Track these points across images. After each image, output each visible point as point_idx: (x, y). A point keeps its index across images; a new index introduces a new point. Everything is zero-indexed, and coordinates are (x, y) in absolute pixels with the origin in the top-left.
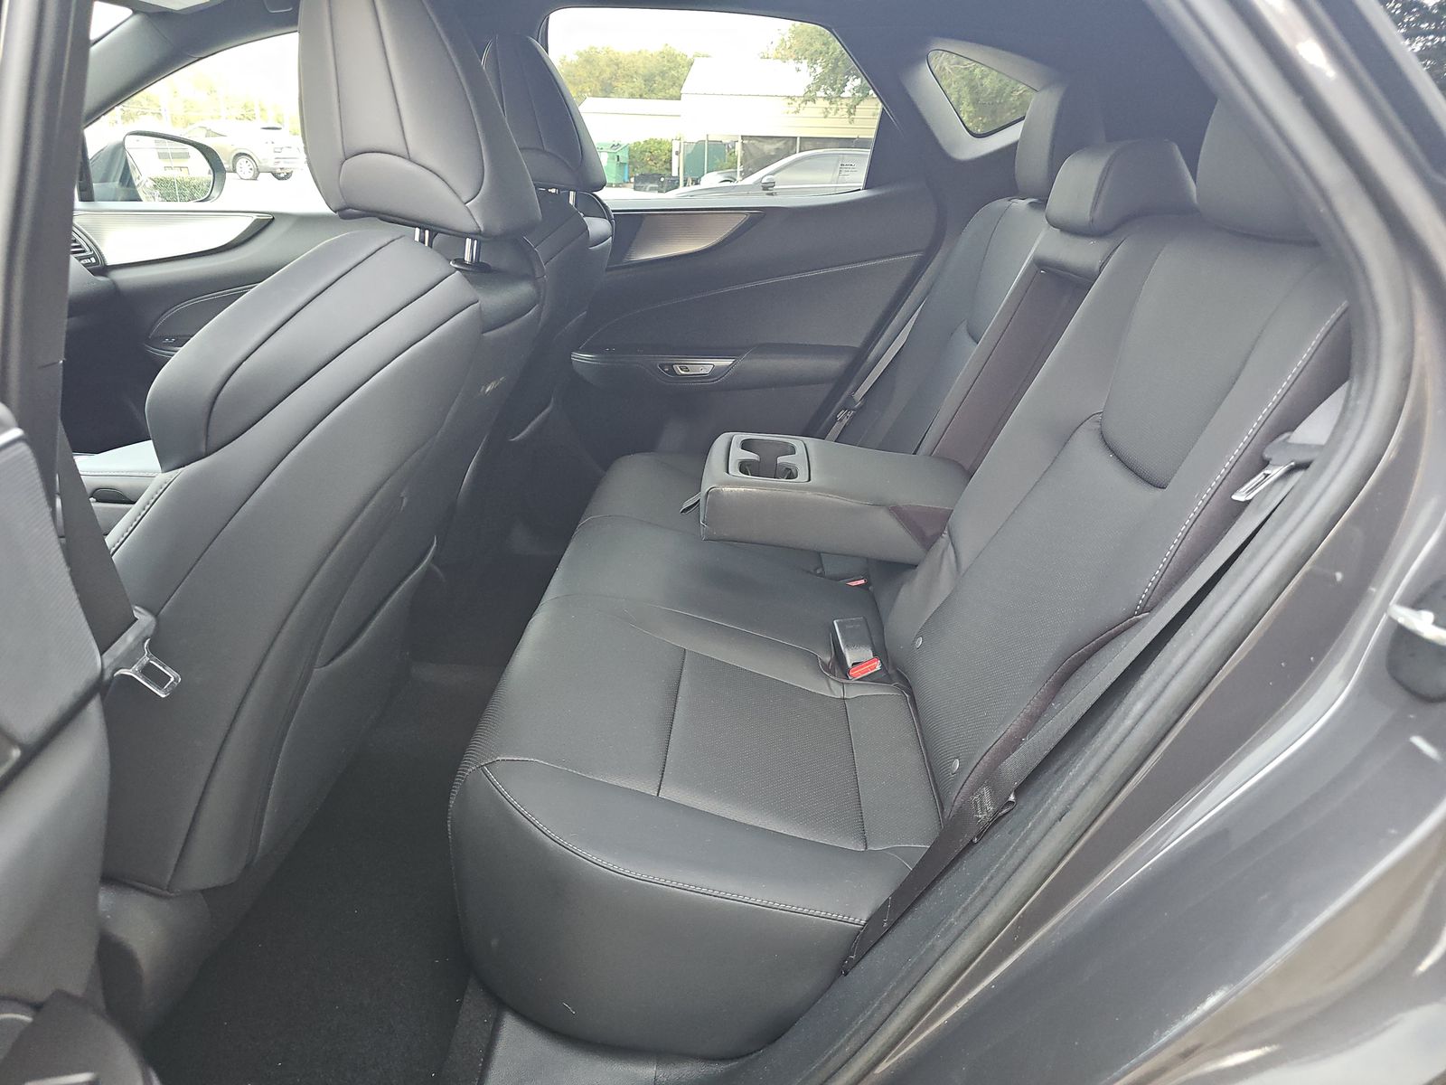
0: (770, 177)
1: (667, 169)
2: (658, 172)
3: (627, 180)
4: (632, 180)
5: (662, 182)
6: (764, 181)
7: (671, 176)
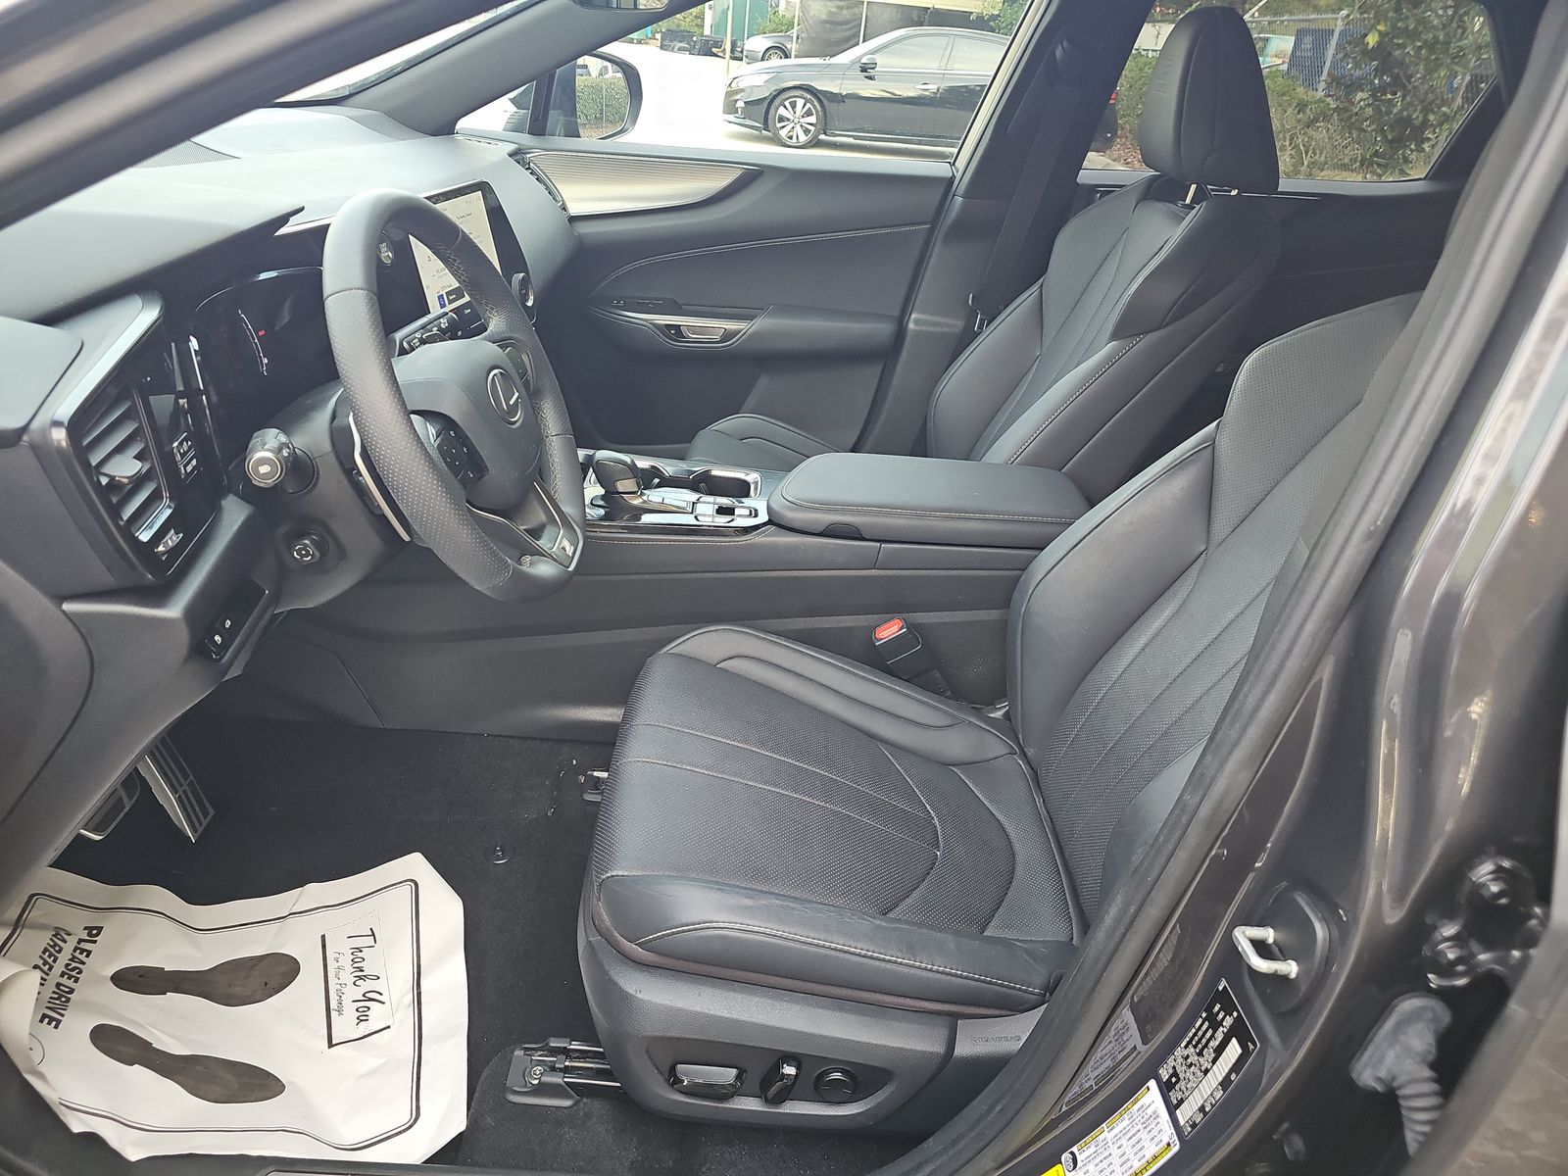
0: (871, 56)
1: (697, 25)
2: (688, 29)
3: (650, 35)
4: (658, 36)
5: (695, 42)
6: (864, 60)
7: (702, 35)
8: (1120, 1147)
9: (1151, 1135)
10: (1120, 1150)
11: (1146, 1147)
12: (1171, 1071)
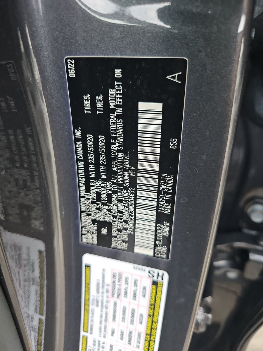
8: (113, 333)
9: (130, 294)
10: (115, 335)
11: (136, 308)
12: (94, 228)
